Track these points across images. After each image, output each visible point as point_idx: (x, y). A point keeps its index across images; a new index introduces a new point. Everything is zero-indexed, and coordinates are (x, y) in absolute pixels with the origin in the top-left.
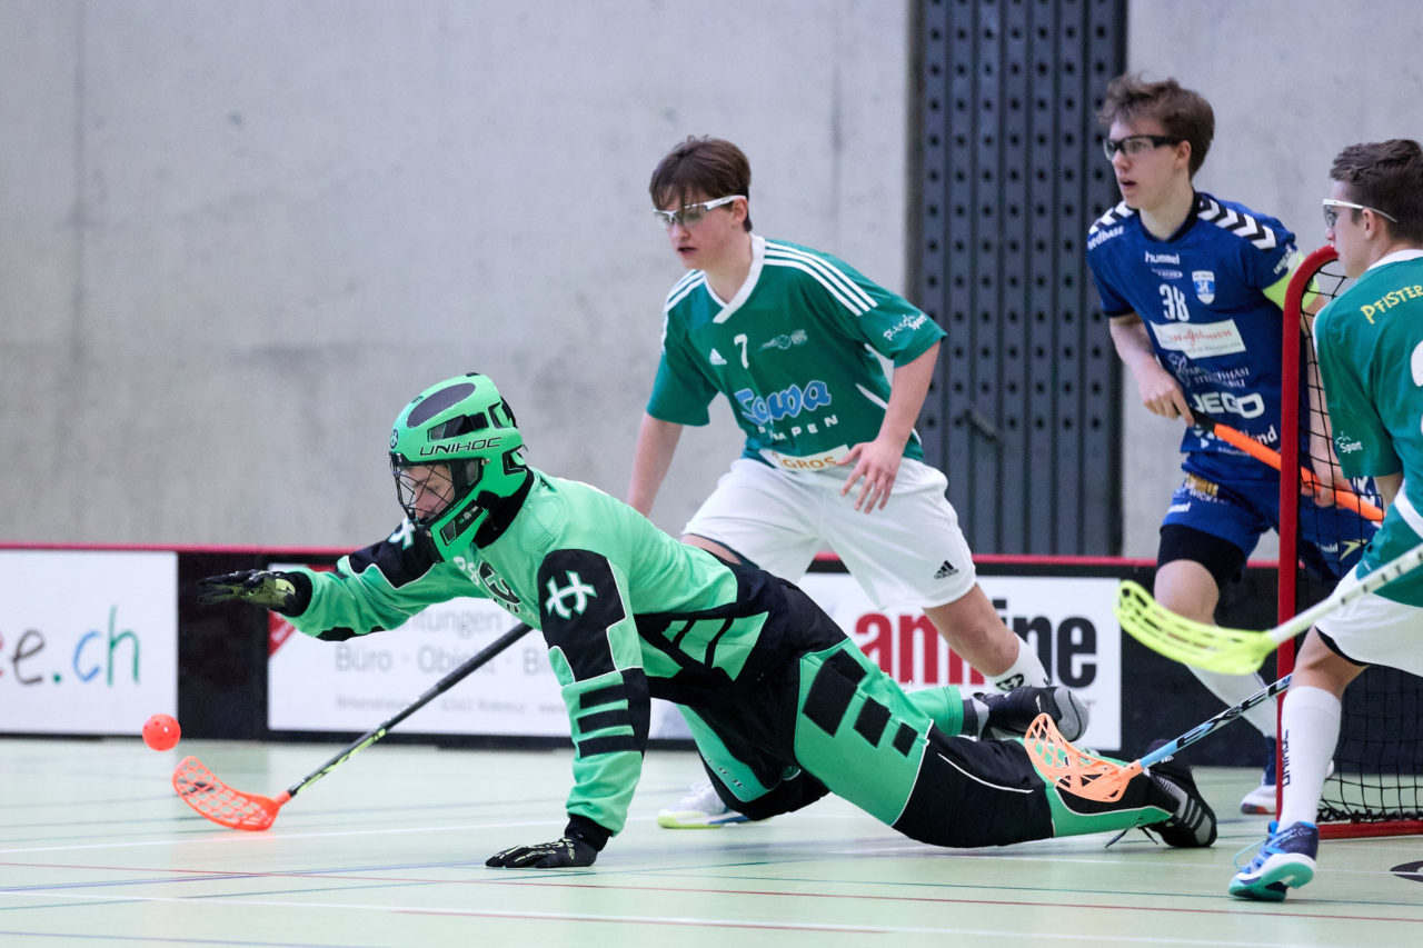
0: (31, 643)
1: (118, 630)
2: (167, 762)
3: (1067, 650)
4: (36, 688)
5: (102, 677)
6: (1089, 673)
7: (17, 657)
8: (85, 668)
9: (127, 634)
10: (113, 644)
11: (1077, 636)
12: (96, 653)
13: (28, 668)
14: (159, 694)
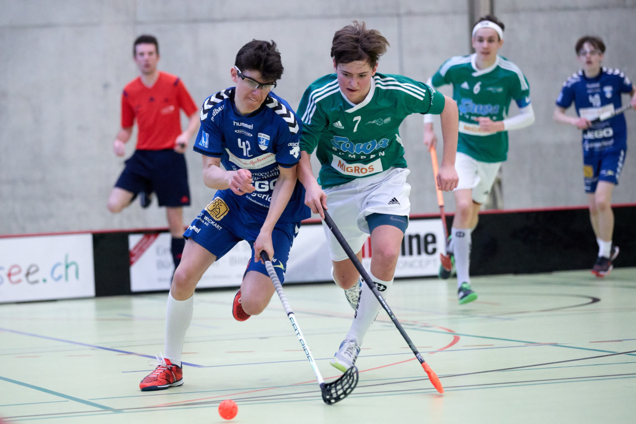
0: (33, 269)
1: (69, 261)
2: (91, 305)
3: (427, 243)
4: (36, 285)
5: (63, 279)
6: (434, 251)
7: (28, 274)
8: (56, 275)
9: (74, 263)
10: (67, 267)
11: (430, 239)
12: (61, 270)
13: (32, 278)
14: (87, 282)
